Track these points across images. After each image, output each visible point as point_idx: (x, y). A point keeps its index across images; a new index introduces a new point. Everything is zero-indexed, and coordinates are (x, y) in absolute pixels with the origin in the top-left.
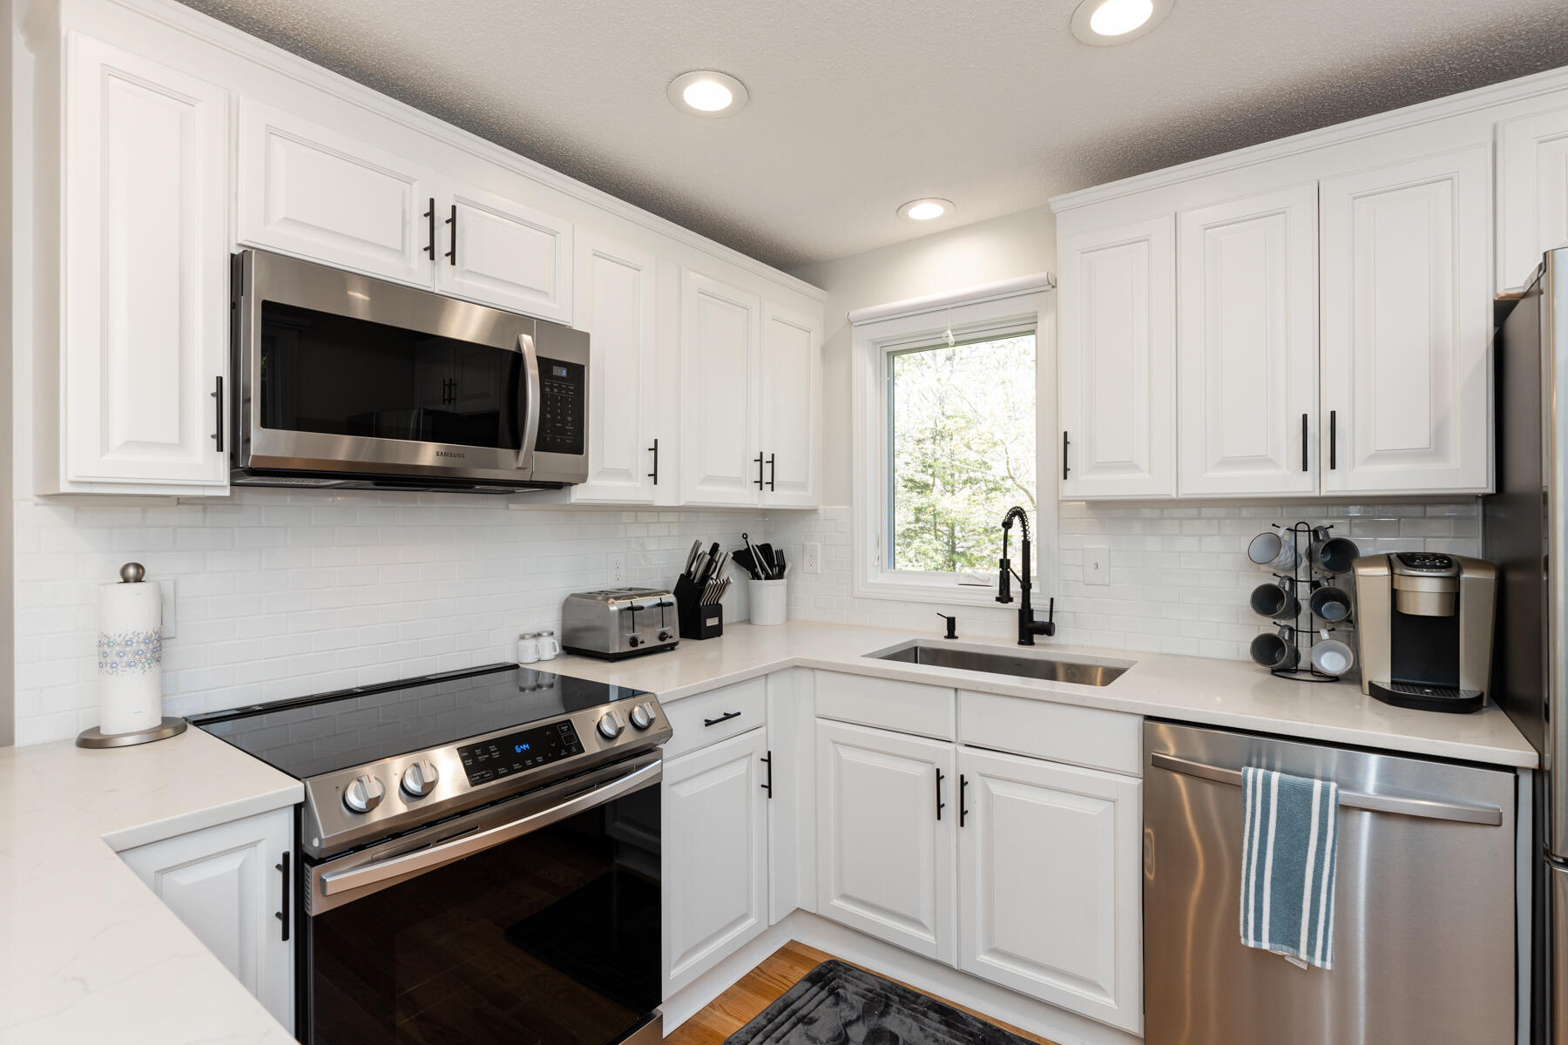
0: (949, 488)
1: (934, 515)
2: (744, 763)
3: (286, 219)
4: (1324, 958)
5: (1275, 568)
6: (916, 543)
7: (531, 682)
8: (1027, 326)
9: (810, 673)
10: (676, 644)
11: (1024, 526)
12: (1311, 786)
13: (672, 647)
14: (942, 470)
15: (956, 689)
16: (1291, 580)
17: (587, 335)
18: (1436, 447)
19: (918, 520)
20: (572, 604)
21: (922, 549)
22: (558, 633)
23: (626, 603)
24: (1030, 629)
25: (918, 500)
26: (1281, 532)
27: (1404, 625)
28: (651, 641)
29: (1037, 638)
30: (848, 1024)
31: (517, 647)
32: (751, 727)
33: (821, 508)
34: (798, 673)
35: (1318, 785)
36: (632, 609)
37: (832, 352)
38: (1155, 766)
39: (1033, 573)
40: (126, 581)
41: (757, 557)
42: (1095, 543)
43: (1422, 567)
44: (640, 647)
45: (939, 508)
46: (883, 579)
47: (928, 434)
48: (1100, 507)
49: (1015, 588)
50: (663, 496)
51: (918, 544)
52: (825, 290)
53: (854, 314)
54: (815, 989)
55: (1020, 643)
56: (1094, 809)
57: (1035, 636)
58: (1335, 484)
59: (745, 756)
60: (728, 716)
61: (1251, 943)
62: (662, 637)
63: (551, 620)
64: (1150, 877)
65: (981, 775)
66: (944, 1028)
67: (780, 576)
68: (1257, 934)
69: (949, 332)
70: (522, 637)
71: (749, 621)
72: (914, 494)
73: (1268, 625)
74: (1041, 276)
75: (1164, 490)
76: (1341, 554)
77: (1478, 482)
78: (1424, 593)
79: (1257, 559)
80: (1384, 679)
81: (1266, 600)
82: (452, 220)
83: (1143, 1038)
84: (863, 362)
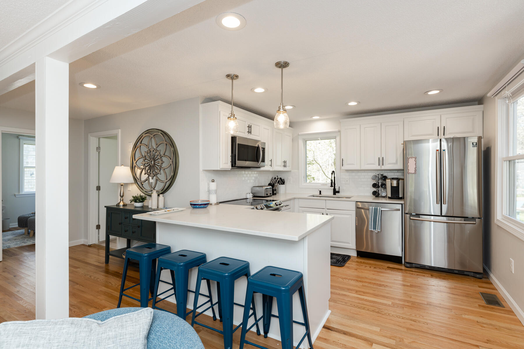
4: (379, 230)
5: (376, 180)
8: (334, 138)
9: (298, 199)
10: (272, 195)
11: (334, 174)
12: (378, 208)
15: (326, 200)
16: (378, 182)
17: (265, 143)
18: (397, 163)
20: (253, 188)
22: (252, 193)
23: (264, 188)
24: (335, 192)
26: (377, 175)
27: (392, 187)
28: (269, 195)
29: (336, 194)
33: (292, 171)
34: (295, 199)
35: (379, 208)
36: (267, 188)
37: (294, 141)
38: (358, 208)
39: (336, 181)
40: (212, 182)
41: (280, 180)
42: (346, 177)
43: (394, 179)
44: (268, 195)
46: (305, 184)
48: (347, 171)
49: (333, 185)
50: (271, 169)
52: (293, 128)
53: (299, 133)
55: (334, 195)
56: (348, 216)
58: (383, 168)
60: (287, 205)
64: (357, 224)
67: (284, 184)
68: (371, 229)
69: (320, 138)
70: (246, 194)
73: (375, 189)
74: (337, 130)
75: (358, 168)
76: (385, 178)
77: (401, 168)
78: (395, 183)
79: (373, 179)
80: (390, 196)
81: (374, 185)
82: (251, 127)
83: (356, 250)
84: (301, 143)
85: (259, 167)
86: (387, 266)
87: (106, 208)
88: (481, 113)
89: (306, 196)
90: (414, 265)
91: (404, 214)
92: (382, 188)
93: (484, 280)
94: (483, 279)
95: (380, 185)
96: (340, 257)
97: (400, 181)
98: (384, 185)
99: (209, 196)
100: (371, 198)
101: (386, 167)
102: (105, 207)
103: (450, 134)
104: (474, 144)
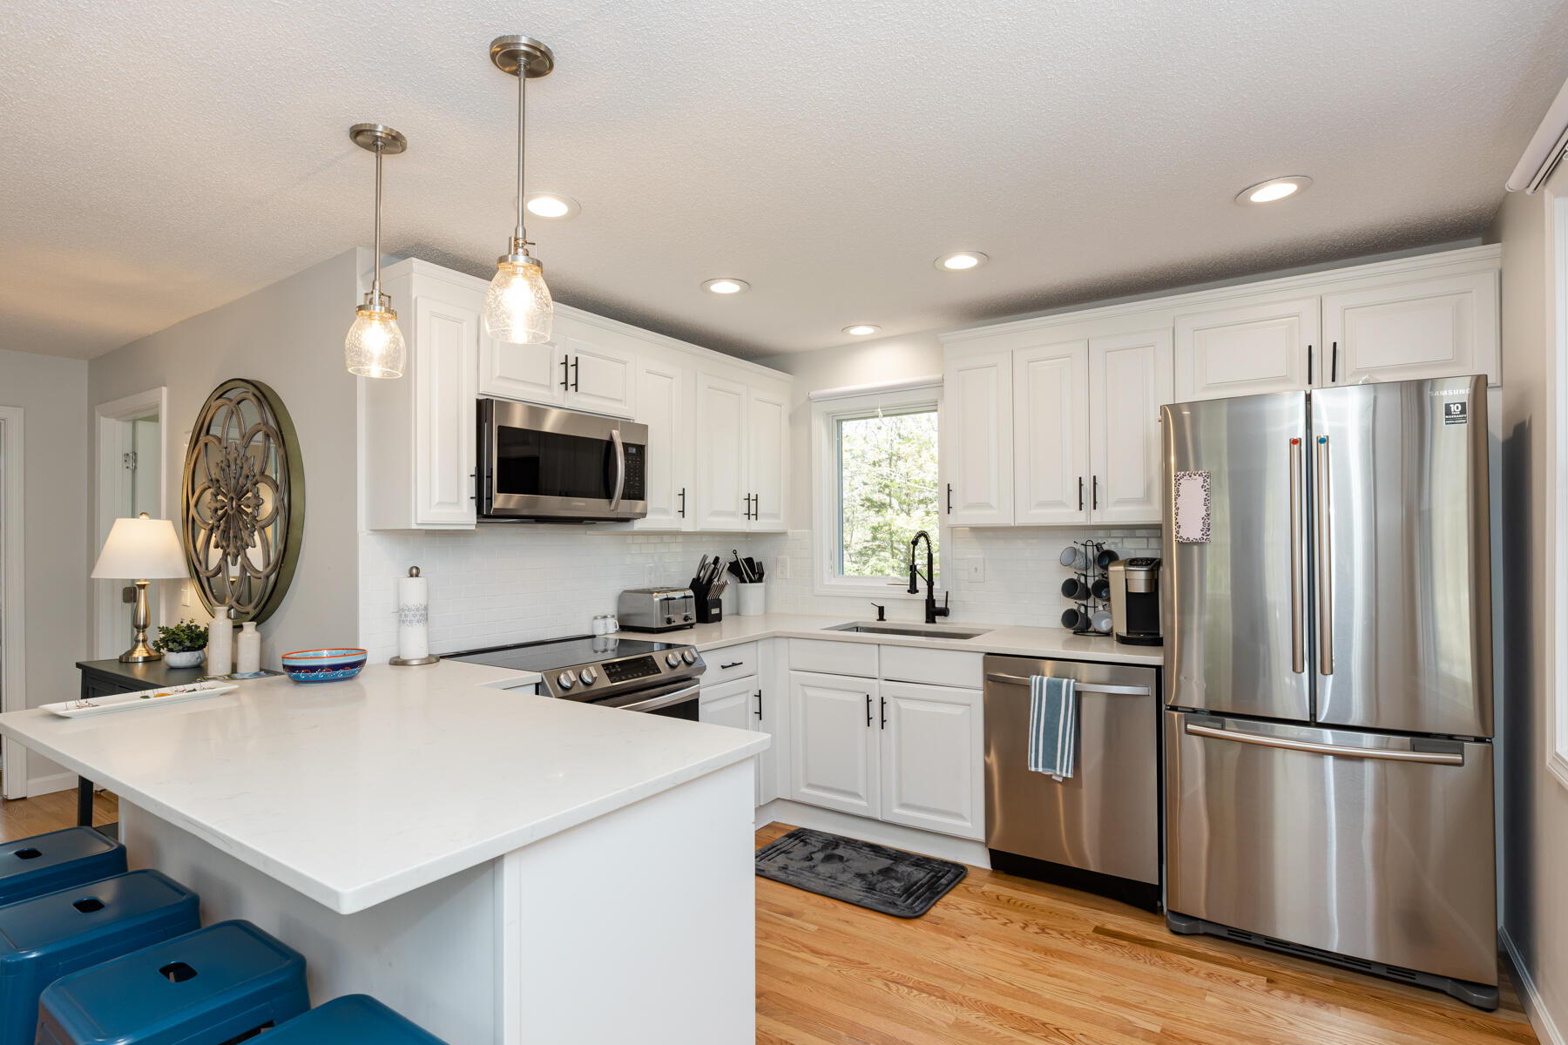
0: (905, 507)
1: (891, 534)
2: (744, 696)
3: (500, 377)
4: (1067, 772)
5: (1075, 568)
6: (873, 560)
7: (601, 647)
8: (932, 407)
9: (786, 640)
10: (693, 624)
11: (928, 542)
12: (1062, 682)
13: (691, 626)
14: (898, 490)
15: (879, 645)
16: (1084, 575)
17: (647, 426)
19: (875, 538)
20: (625, 596)
21: (879, 567)
22: (616, 617)
23: (664, 596)
24: (934, 611)
25: (874, 519)
26: (1078, 547)
27: (1131, 597)
28: (679, 621)
29: (938, 620)
30: (813, 853)
31: (593, 625)
32: (746, 674)
33: (790, 532)
34: (777, 640)
35: (1065, 682)
36: (668, 599)
37: (797, 419)
38: (990, 679)
39: (935, 572)
40: (412, 576)
41: (744, 567)
42: (973, 553)
43: (1137, 565)
44: (673, 624)
45: (893, 528)
46: (833, 582)
47: (885, 456)
48: (979, 532)
49: (922, 585)
50: (687, 525)
51: (875, 561)
52: (791, 374)
53: (813, 394)
54: (791, 840)
55: (927, 622)
56: (959, 710)
57: (937, 617)
58: (1098, 518)
59: (744, 692)
60: (734, 665)
61: (1033, 769)
62: (686, 618)
63: (611, 608)
65: (895, 697)
66: (872, 853)
67: (760, 580)
68: (1036, 765)
69: (879, 410)
70: (596, 618)
71: (738, 614)
72: (872, 513)
73: (1071, 604)
75: (1007, 521)
76: (1106, 558)
77: (1156, 518)
78: (1140, 580)
79: (1065, 564)
80: (1123, 632)
81: (1070, 588)
82: (576, 365)
83: (986, 843)
84: (820, 430)
85: (627, 520)
86: (1097, 924)
87: (80, 671)
88: (1492, 278)
89: (815, 629)
90: (1203, 927)
91: (1165, 710)
92: (1097, 600)
93: (1503, 1016)
94: (1502, 1011)
95: (1089, 582)
96: (922, 874)
98: (1102, 588)
99: (399, 632)
101: (1112, 512)
102: (78, 665)
103: (1359, 371)
104: (1455, 409)
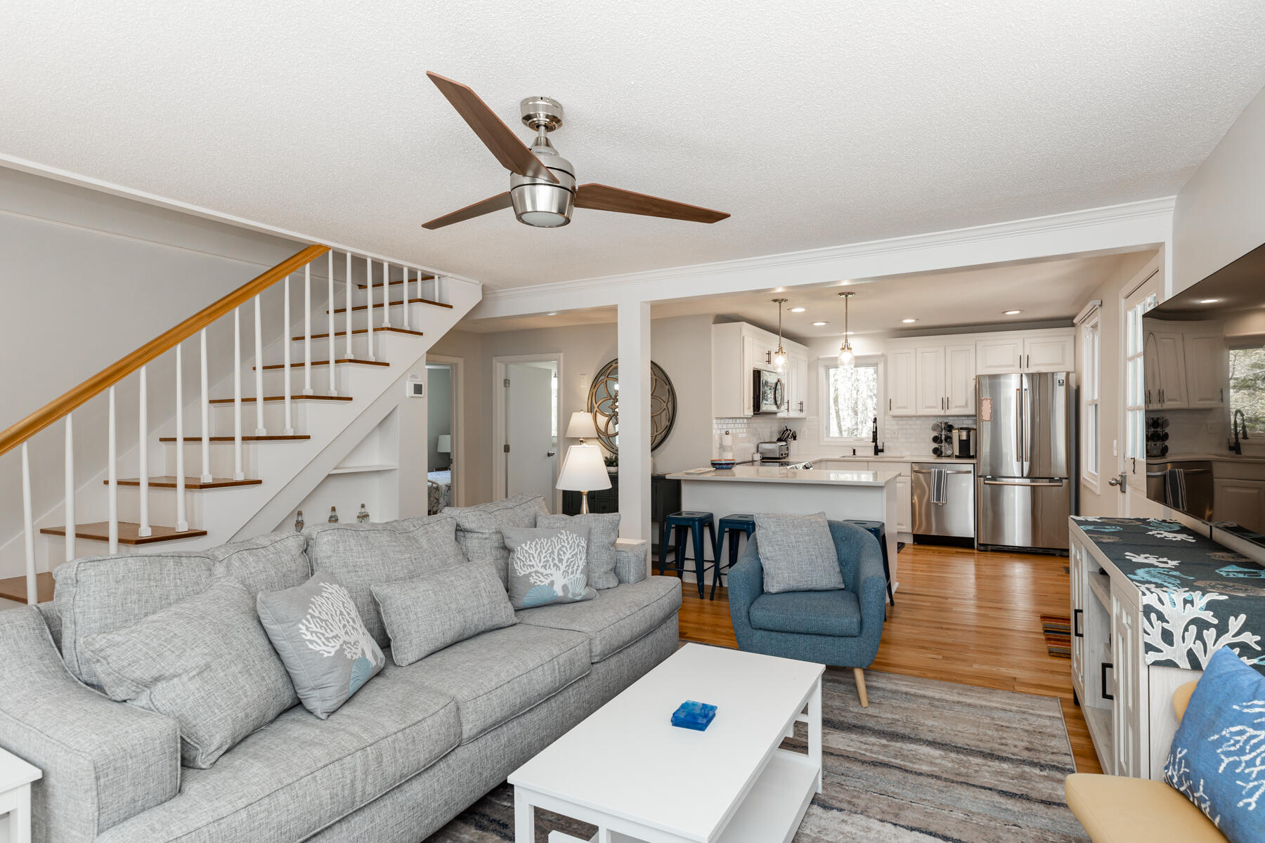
4: (944, 501)
5: (937, 431)
9: (825, 462)
11: (876, 423)
16: (941, 434)
18: (966, 405)
24: (878, 451)
26: (938, 423)
27: (961, 441)
29: (880, 453)
33: (808, 418)
35: (943, 470)
36: (781, 446)
37: (812, 366)
38: (913, 471)
40: (726, 434)
42: (893, 427)
43: (963, 430)
44: (783, 456)
46: (827, 439)
48: (894, 417)
52: (808, 347)
53: (821, 357)
55: (875, 455)
56: (901, 484)
58: (948, 413)
67: (796, 439)
68: (934, 500)
73: (936, 445)
74: (879, 353)
75: (913, 413)
76: (950, 428)
77: (973, 412)
78: (964, 435)
79: (934, 429)
80: (958, 454)
81: (936, 439)
83: (912, 533)
84: (822, 371)
88: (1072, 338)
89: (837, 457)
90: (989, 547)
91: (977, 476)
92: (946, 443)
95: (943, 437)
97: (972, 433)
98: (949, 439)
100: (932, 458)
101: (953, 411)
103: (1035, 365)
104: (1061, 382)
